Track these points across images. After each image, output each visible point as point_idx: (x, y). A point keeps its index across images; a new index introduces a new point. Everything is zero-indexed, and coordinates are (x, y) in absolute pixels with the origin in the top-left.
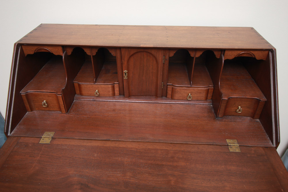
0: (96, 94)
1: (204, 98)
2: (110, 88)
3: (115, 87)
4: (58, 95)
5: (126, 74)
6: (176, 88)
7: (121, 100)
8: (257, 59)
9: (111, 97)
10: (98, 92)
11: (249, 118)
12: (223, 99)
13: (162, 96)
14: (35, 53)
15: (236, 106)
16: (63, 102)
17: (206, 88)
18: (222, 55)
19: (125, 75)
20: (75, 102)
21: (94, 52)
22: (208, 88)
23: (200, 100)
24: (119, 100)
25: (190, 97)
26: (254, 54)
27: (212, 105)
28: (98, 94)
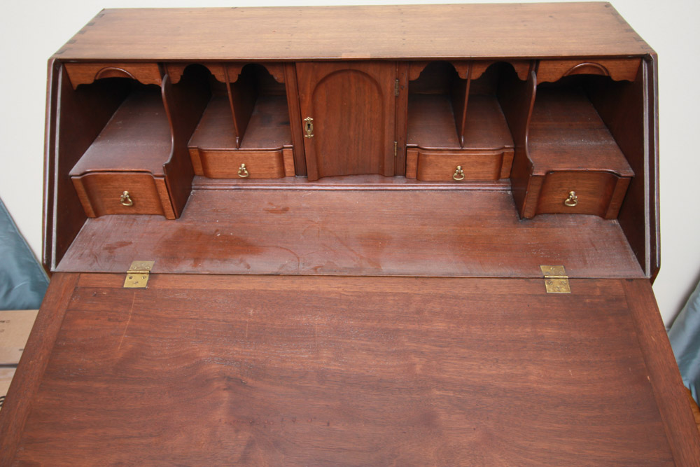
0: (240, 174)
1: (492, 177)
2: (274, 159)
3: (285, 157)
4: (155, 178)
5: (309, 125)
6: (427, 153)
7: (300, 185)
8: (615, 79)
9: (278, 181)
10: (246, 170)
11: (594, 217)
12: (534, 174)
13: (395, 175)
14: (95, 81)
15: (563, 190)
16: (167, 194)
17: (496, 152)
18: (533, 72)
19: (306, 127)
20: (194, 193)
21: (234, 75)
22: (501, 152)
23: (482, 182)
24: (296, 185)
25: (459, 175)
26: (606, 67)
27: (511, 190)
28: (246, 174)
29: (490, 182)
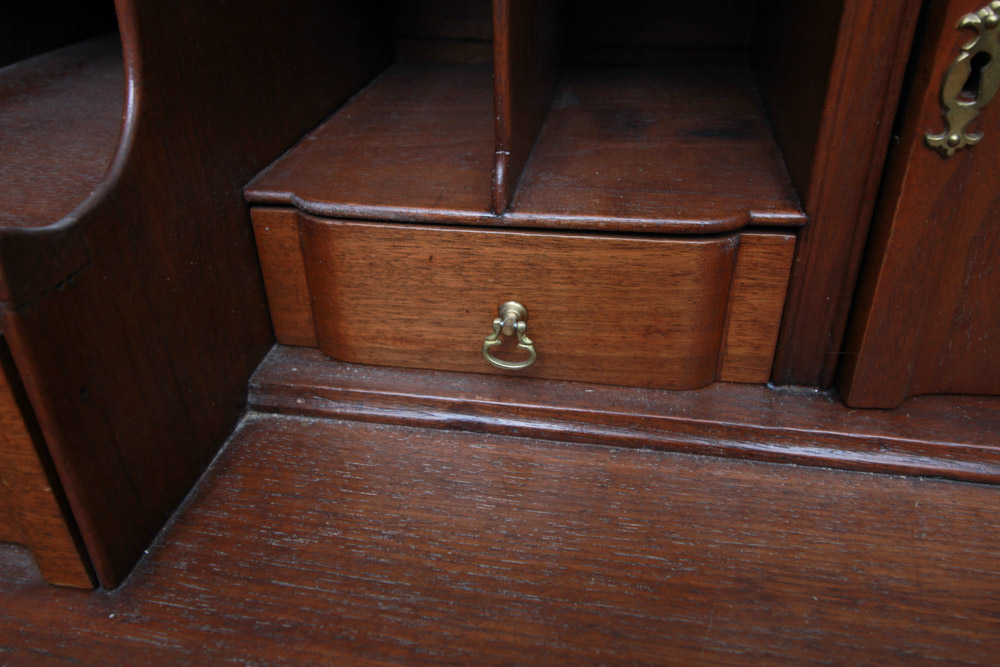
0: (496, 352)
2: (688, 286)
3: (743, 279)
7: (803, 440)
9: (677, 400)
10: (528, 332)
20: (252, 427)
28: (526, 355)
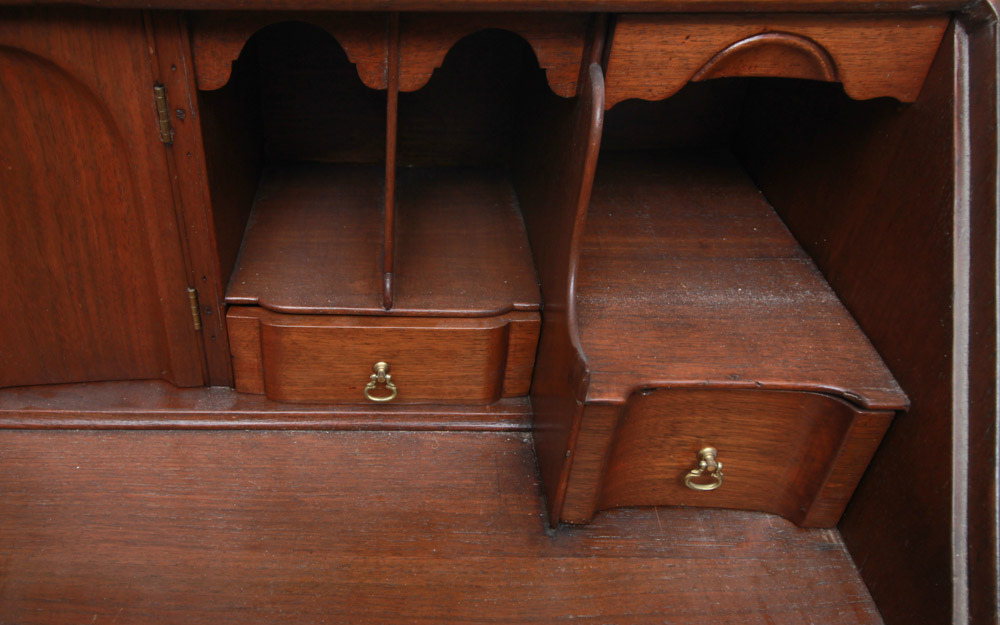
1: (478, 391)
6: (285, 323)
8: (855, 93)
12: (589, 399)
13: (207, 383)
15: (680, 444)
17: (485, 321)
22: (503, 321)
23: (452, 405)
25: (381, 388)
26: (832, 49)
27: (532, 431)
29: (473, 405)
